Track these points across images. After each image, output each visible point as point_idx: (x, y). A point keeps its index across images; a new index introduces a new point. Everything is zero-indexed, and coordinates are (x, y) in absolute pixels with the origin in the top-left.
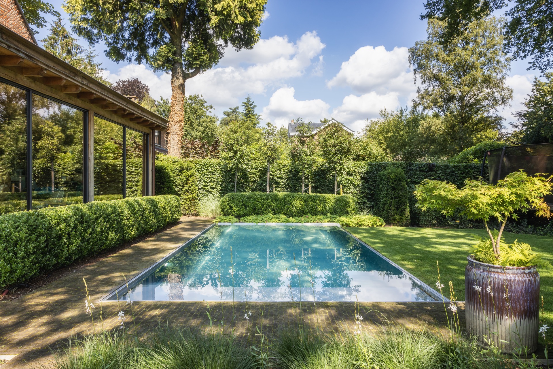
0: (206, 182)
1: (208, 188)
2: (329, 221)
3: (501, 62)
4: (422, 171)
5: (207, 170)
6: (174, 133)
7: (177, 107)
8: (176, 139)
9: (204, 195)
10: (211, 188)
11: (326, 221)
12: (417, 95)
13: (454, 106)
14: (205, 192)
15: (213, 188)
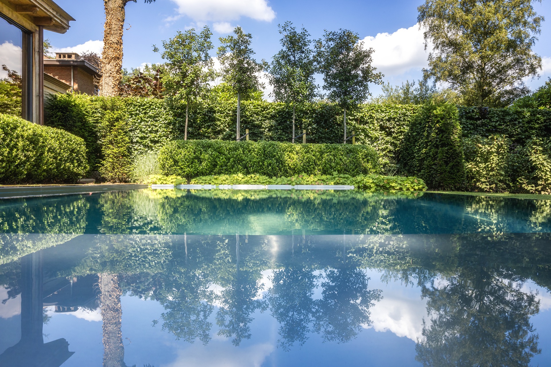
0: (144, 132)
1: (147, 141)
2: (336, 183)
3: (529, 23)
4: (471, 118)
5: (145, 113)
6: (108, 75)
7: (111, 38)
8: (110, 83)
9: (141, 153)
10: (152, 141)
11: (332, 183)
12: (428, 62)
13: (472, 77)
14: (142, 147)
15: (156, 142)
